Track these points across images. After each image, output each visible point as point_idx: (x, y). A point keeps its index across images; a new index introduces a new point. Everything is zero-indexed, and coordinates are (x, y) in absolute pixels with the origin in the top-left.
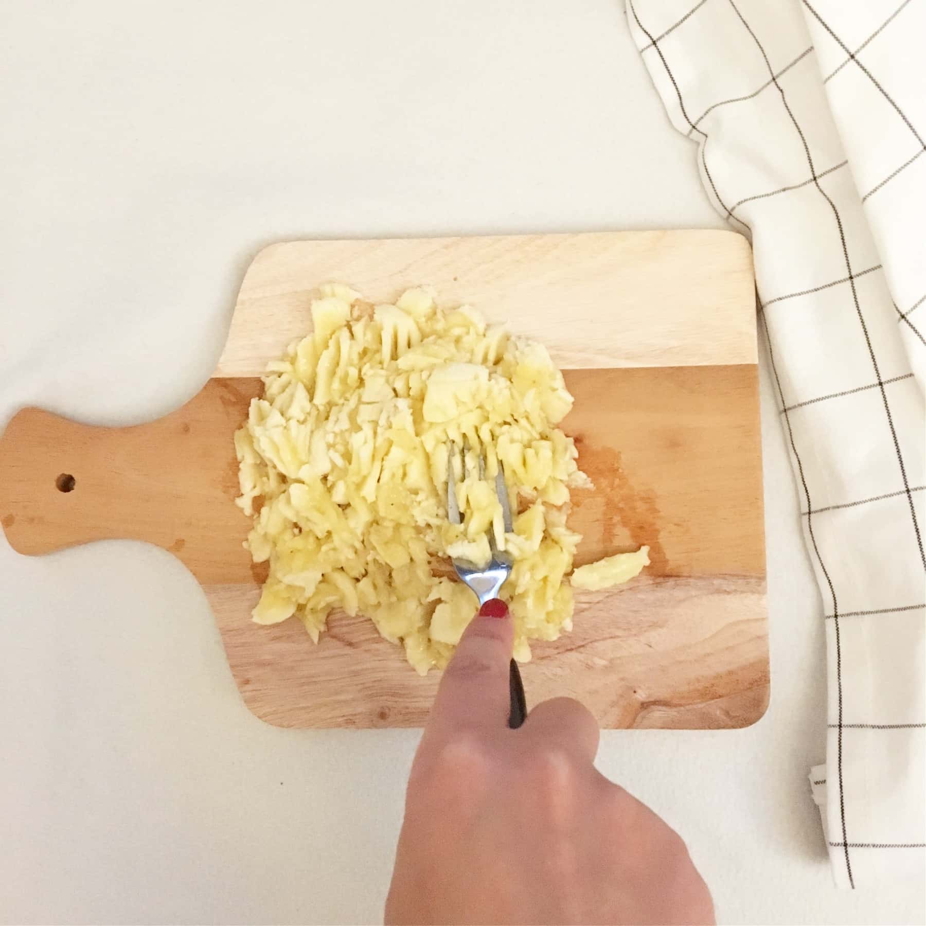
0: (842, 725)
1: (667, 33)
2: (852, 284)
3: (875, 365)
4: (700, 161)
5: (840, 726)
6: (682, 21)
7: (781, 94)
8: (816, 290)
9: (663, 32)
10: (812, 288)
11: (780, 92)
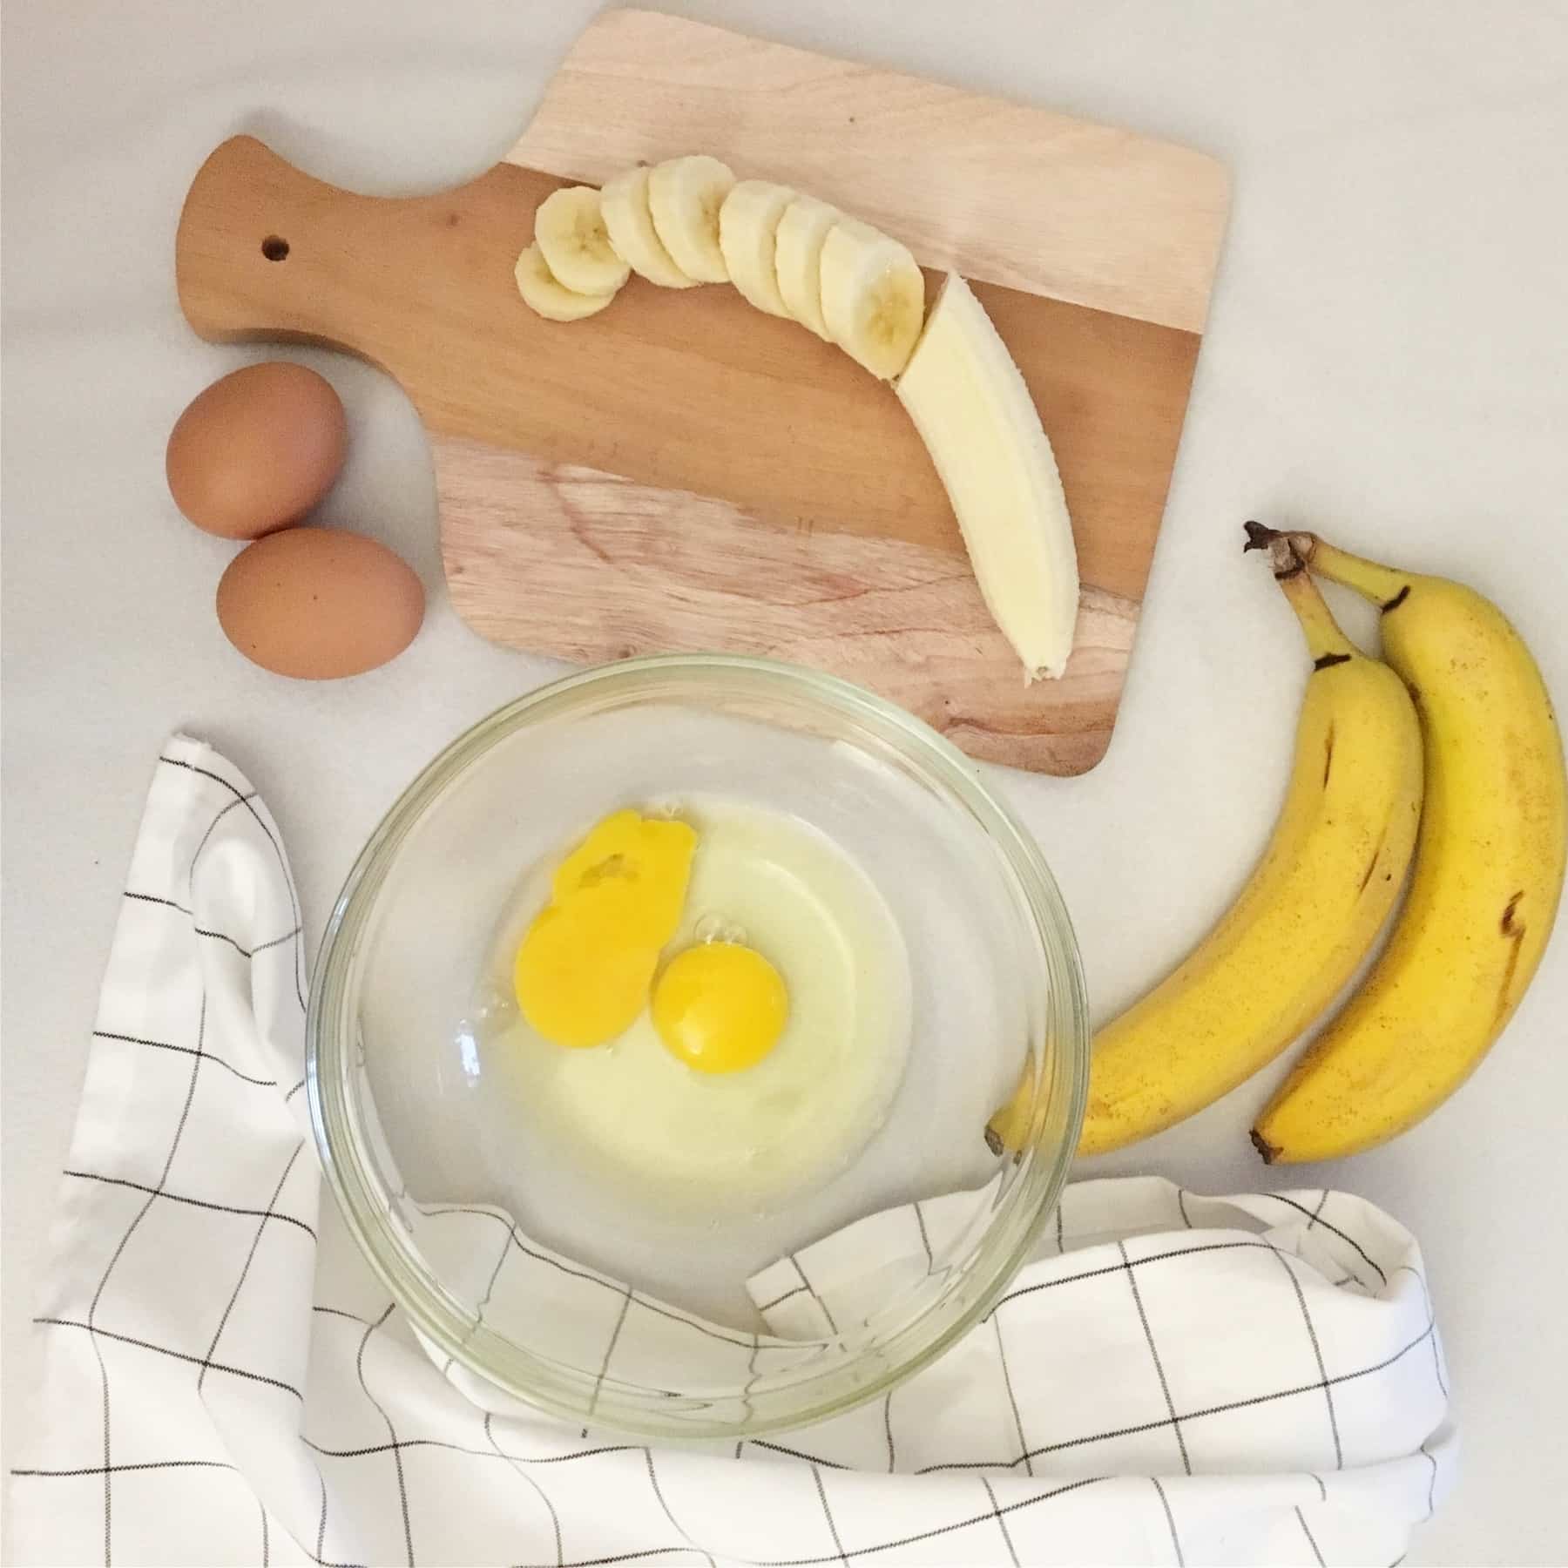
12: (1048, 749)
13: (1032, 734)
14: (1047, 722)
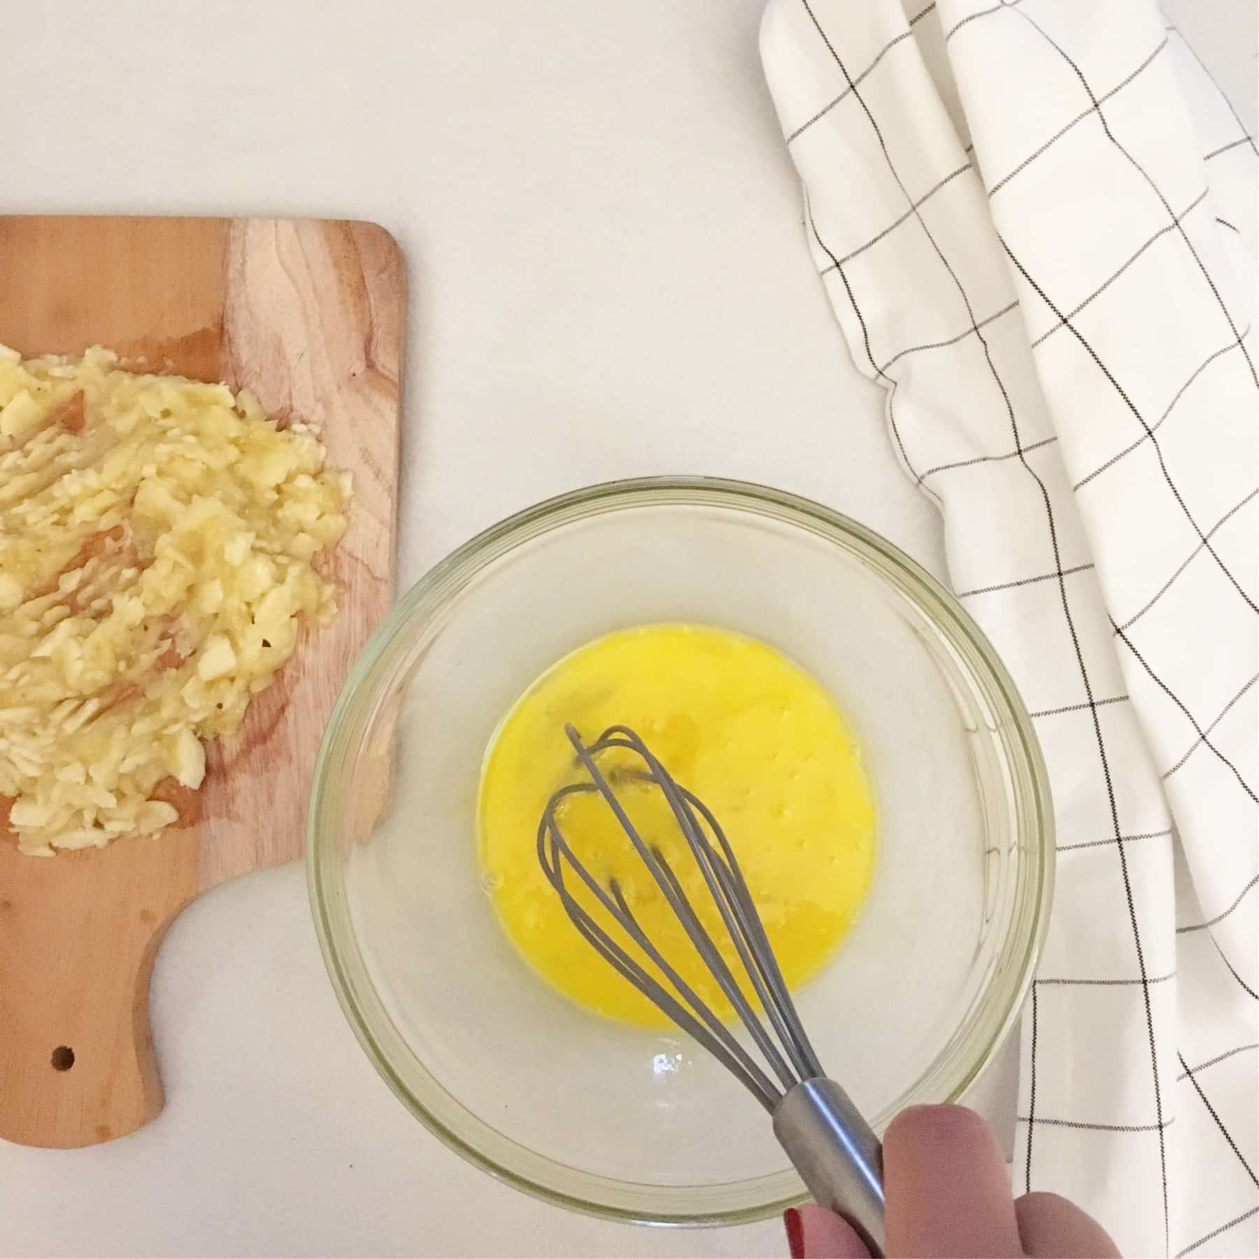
0: (1034, 1120)
1: (854, 254)
2: (1061, 581)
3: (1086, 681)
4: (888, 413)
5: (1031, 1120)
6: (870, 244)
7: (984, 346)
8: (1019, 584)
9: (849, 253)
10: (1014, 581)
11: (982, 344)
12: (378, 275)
13: (367, 293)
14: (353, 281)
